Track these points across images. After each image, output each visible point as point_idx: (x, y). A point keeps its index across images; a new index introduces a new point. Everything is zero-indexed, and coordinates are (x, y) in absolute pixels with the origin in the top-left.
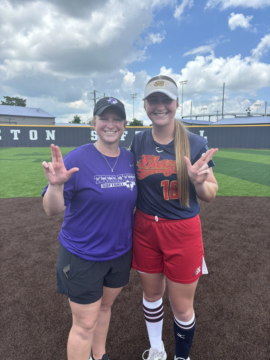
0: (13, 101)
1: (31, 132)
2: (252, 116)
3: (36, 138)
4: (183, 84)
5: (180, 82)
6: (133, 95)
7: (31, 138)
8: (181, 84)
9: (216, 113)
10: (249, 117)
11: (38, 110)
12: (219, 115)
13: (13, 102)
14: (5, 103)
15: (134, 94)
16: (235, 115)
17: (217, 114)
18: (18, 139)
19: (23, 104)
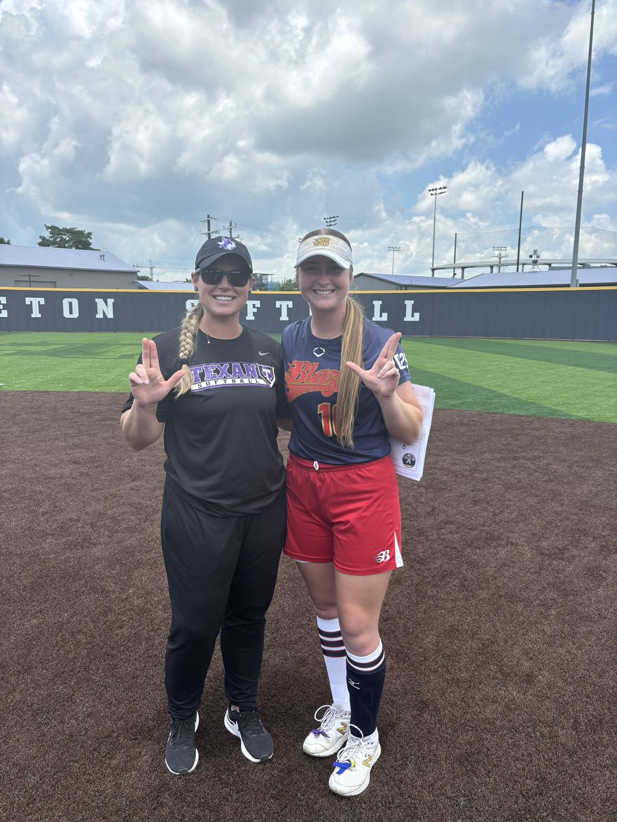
0: (65, 235)
1: (66, 302)
2: (589, 267)
3: (76, 315)
4: (436, 194)
5: (430, 190)
6: (328, 220)
7: (66, 314)
8: (432, 194)
9: (498, 260)
10: (583, 268)
11: (104, 256)
12: (503, 265)
13: (64, 237)
14: (48, 241)
15: (331, 218)
16: (550, 265)
17: (498, 263)
18: (39, 316)
19: (84, 241)
